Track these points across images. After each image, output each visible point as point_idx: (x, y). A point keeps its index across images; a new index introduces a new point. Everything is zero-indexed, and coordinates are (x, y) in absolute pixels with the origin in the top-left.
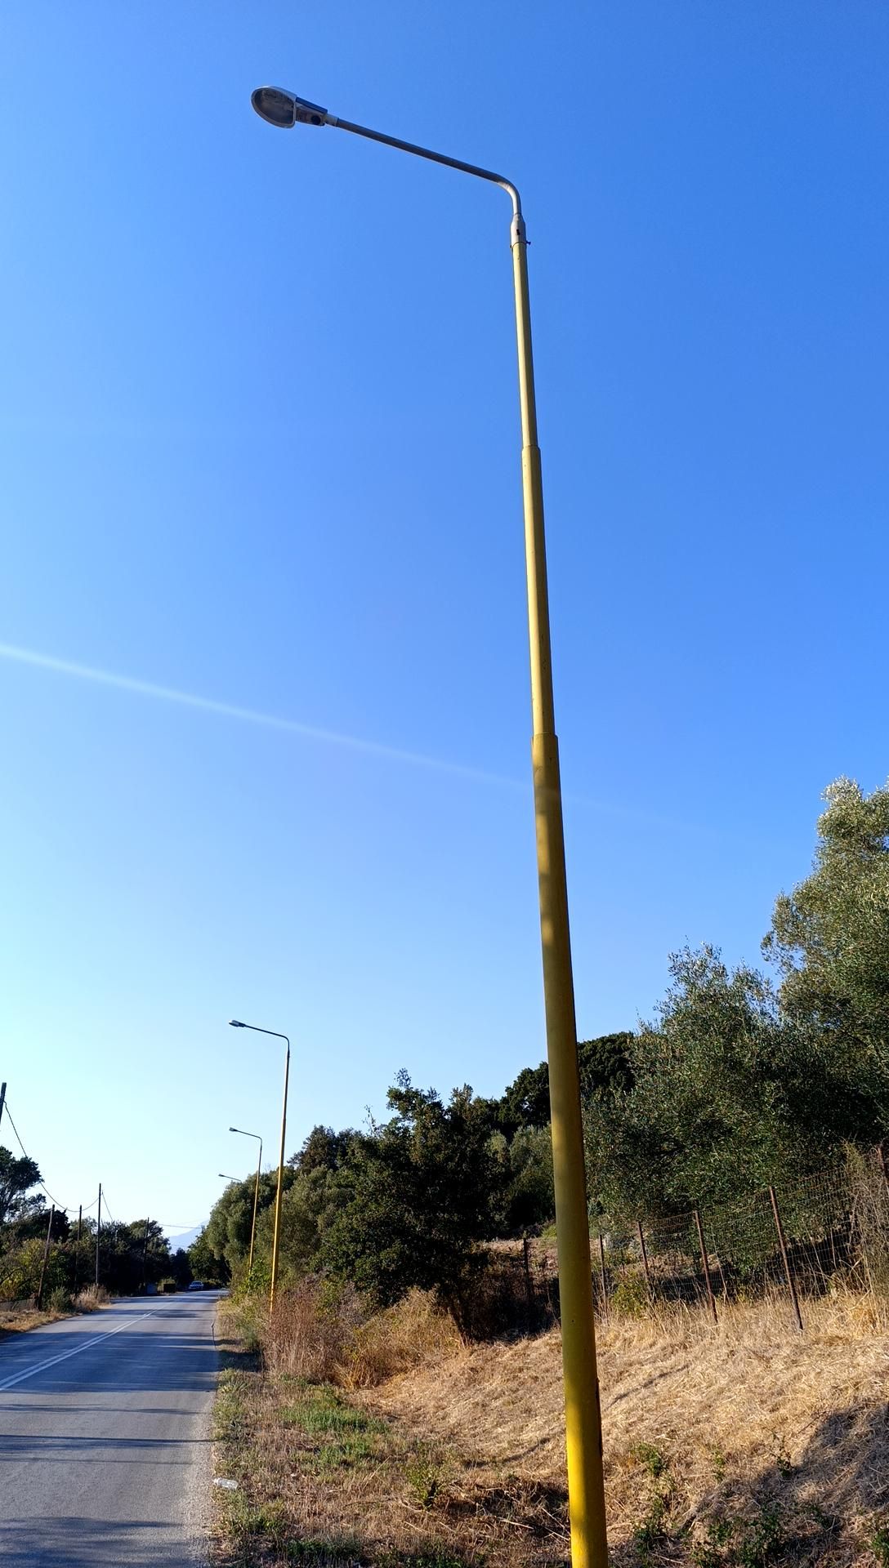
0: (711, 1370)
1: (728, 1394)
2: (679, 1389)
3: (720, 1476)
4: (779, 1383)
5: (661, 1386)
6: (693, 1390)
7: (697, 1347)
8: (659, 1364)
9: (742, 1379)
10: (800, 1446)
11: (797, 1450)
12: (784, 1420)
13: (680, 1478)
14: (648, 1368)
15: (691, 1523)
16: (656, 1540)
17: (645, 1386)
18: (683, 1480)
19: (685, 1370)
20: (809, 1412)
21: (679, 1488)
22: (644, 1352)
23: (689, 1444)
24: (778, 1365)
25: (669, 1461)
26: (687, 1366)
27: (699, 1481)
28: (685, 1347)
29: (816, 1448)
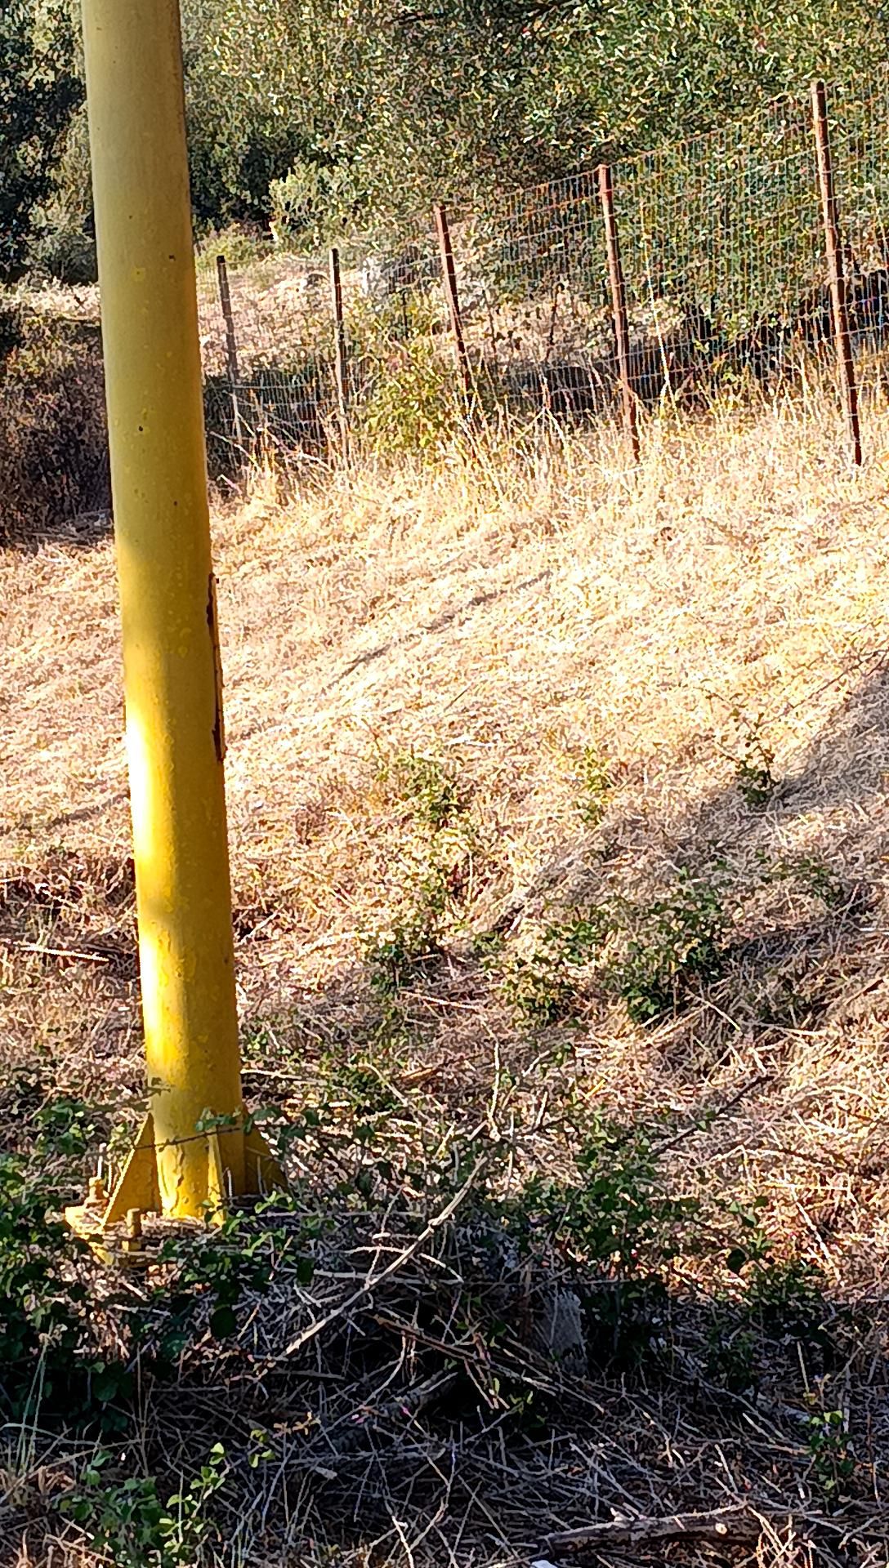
0: (605, 578)
1: (644, 631)
2: (521, 629)
3: (595, 813)
4: (775, 596)
5: (477, 626)
6: (556, 630)
7: (580, 528)
8: (476, 573)
9: (682, 593)
10: (800, 733)
11: (794, 743)
12: (773, 679)
13: (493, 826)
14: (444, 586)
15: (512, 921)
16: (418, 963)
17: (431, 629)
18: (501, 830)
19: (542, 583)
20: (837, 656)
21: (487, 851)
22: (443, 546)
23: (524, 752)
24: (778, 552)
25: (471, 792)
26: (548, 573)
27: (541, 831)
28: (550, 530)
29: (843, 734)
